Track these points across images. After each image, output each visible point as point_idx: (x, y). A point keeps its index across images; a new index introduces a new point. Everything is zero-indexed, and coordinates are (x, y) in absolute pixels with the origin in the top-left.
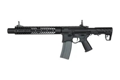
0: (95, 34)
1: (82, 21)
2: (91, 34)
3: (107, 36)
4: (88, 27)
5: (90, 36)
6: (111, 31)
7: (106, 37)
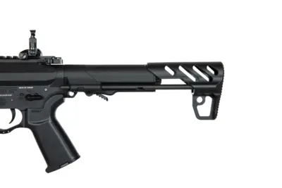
0: (89, 93)
1: (33, 33)
2: (71, 94)
3: (199, 99)
4: (59, 60)
5: (67, 100)
6: (215, 79)
7: (195, 104)
